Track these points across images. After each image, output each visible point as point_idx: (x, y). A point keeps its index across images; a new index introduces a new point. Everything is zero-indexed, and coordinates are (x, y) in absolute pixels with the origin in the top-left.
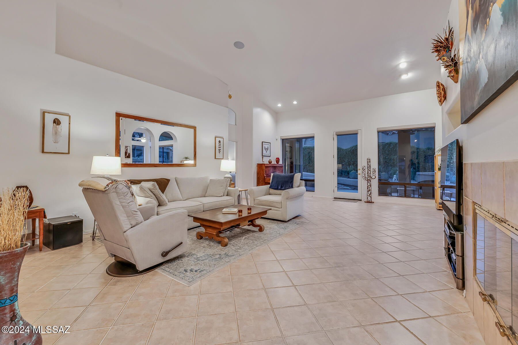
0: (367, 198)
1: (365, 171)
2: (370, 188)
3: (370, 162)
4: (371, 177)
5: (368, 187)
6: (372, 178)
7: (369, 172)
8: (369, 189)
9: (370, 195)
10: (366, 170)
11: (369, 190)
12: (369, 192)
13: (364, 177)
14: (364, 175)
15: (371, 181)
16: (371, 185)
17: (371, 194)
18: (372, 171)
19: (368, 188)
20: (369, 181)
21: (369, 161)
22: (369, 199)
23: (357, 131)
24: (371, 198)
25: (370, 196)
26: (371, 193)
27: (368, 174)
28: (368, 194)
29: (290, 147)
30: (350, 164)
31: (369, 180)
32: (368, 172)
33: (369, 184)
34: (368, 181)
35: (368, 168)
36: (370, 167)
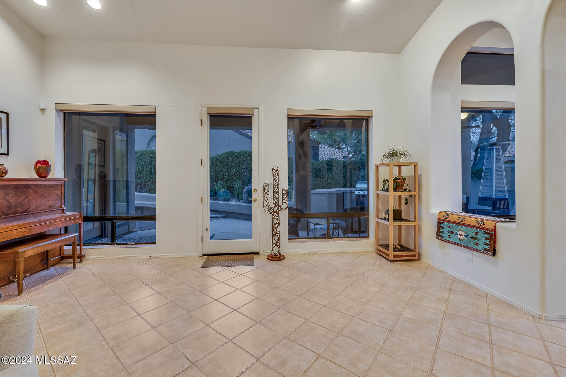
0: (272, 249)
1: (268, 193)
2: (278, 229)
3: (278, 176)
4: (280, 206)
5: (273, 227)
6: (281, 208)
7: (276, 195)
8: (275, 231)
9: (277, 242)
10: (271, 191)
11: (276, 233)
12: (276, 238)
13: (267, 207)
14: (266, 203)
15: (279, 215)
16: (279, 223)
17: (279, 240)
18: (281, 193)
19: (273, 230)
20: (275, 214)
21: (276, 172)
22: (276, 251)
23: (253, 109)
24: (279, 248)
25: (278, 244)
26: (279, 238)
27: (274, 199)
28: (274, 242)
29: (99, 139)
30: (217, 179)
31: (276, 212)
32: (274, 195)
33: (275, 221)
34: (273, 215)
35: (274, 188)
36: (278, 185)
